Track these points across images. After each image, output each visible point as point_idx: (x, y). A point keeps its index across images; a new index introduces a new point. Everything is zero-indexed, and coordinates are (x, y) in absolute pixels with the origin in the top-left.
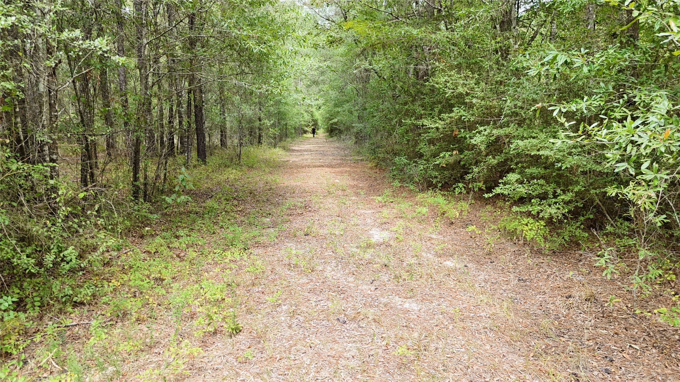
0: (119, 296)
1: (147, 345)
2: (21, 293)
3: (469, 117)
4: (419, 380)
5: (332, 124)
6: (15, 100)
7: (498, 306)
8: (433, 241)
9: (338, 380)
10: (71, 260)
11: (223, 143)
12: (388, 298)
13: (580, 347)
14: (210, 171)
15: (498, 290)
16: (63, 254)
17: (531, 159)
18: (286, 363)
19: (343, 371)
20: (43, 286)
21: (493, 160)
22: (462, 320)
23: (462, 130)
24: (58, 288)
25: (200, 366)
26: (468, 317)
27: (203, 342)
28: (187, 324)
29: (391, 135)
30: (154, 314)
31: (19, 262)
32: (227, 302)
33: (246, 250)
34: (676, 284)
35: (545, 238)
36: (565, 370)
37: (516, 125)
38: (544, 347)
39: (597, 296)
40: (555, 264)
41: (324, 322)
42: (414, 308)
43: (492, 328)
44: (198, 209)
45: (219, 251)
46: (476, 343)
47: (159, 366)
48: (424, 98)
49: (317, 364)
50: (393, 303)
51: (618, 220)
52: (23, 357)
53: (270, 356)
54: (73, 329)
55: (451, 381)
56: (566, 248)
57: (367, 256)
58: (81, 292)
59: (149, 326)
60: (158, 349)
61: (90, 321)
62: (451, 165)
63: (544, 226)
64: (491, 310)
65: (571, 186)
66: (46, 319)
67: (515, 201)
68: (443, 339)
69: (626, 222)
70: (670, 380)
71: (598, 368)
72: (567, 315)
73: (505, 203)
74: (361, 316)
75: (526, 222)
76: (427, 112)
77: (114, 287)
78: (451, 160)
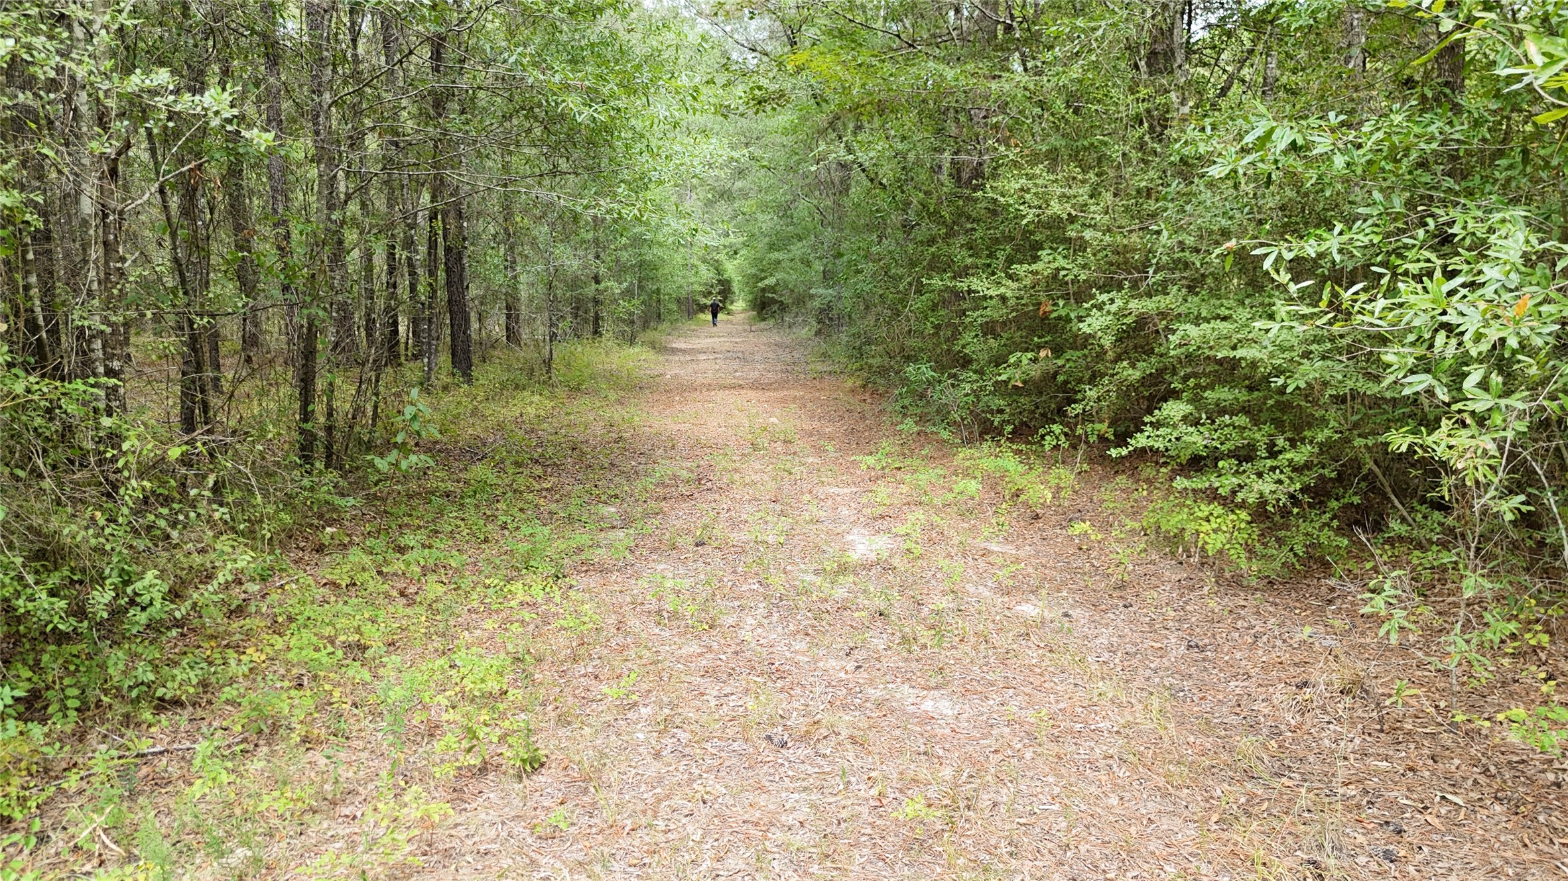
0: (262, 685)
1: (326, 799)
2: (35, 679)
3: (1075, 271)
4: (954, 876)
5: (763, 290)
6: (25, 234)
7: (1140, 707)
8: (992, 559)
9: (766, 878)
10: (151, 604)
11: (512, 335)
12: (885, 688)
13: (1327, 800)
14: (479, 398)
15: (1140, 671)
16: (132, 587)
17: (1217, 367)
18: (647, 839)
19: (777, 856)
20: (87, 663)
21: (1131, 371)
22: (1056, 740)
23: (1061, 303)
24: (121, 666)
25: (448, 846)
26: (1070, 731)
27: (455, 790)
28: (420, 750)
29: (899, 316)
30: (343, 726)
31: (30, 606)
32: (512, 698)
33: (558, 578)
34: (1550, 654)
35: (1250, 551)
36: (1291, 853)
37: (1184, 290)
38: (1243, 800)
39: (1367, 682)
40: (1271, 609)
41: (735, 744)
42: (945, 712)
43: (1125, 757)
44: (450, 485)
45: (496, 582)
46: (1086, 792)
47: (352, 846)
48: (974, 229)
49: (717, 840)
50: (896, 701)
51: (1419, 508)
52: (37, 825)
53: (610, 823)
54: (156, 761)
55: (1027, 879)
56: (1299, 572)
57: (840, 593)
58: (174, 677)
59: (330, 752)
60: (351, 808)
61: (194, 742)
62: (1034, 383)
63: (1249, 523)
64: (1123, 716)
65: (1309, 429)
66: (93, 738)
67: (1181, 464)
68: (1011, 782)
69: (1437, 512)
70: (1533, 875)
71: (1367, 848)
72: (1299, 727)
73: (1158, 472)
74: (821, 731)
75: (1206, 513)
76: (980, 262)
77: (252, 665)
78: (1035, 372)
